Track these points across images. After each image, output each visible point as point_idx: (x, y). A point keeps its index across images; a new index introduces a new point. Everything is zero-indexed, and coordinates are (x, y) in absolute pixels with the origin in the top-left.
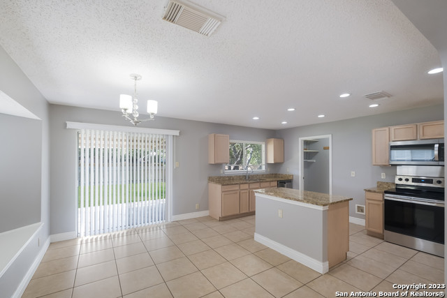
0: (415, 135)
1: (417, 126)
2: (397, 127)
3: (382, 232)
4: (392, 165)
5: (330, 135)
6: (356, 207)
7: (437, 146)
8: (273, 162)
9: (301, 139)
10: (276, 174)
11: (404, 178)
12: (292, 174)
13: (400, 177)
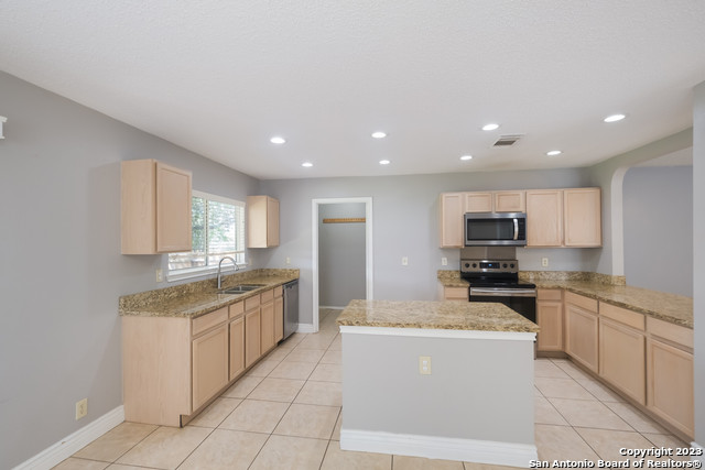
0: (491, 205)
1: (492, 194)
2: (472, 194)
5: (370, 199)
7: (516, 221)
9: (315, 202)
10: (261, 270)
11: (471, 263)
12: (294, 267)
13: (466, 262)
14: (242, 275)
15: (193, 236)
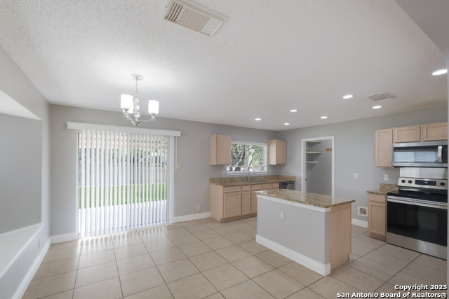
0: (419, 136)
1: (420, 127)
2: (400, 129)
3: (384, 234)
4: (395, 167)
5: (333, 137)
6: (359, 209)
7: (440, 148)
8: (275, 164)
9: (303, 141)
10: (278, 176)
11: (407, 180)
12: (294, 175)
13: (403, 179)
14: (265, 177)
15: (240, 159)
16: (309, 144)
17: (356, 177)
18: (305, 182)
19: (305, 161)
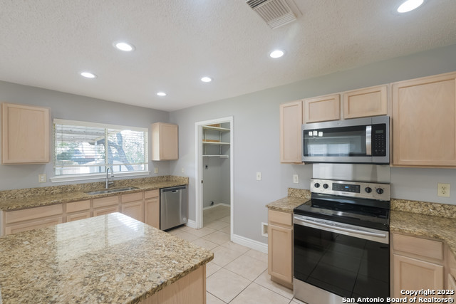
0: (338, 111)
1: (340, 95)
2: (313, 100)
3: (290, 281)
4: (307, 163)
5: (232, 117)
6: (263, 226)
7: (369, 129)
8: (158, 159)
9: (198, 125)
11: (321, 184)
12: (187, 175)
13: (316, 181)
16: (206, 131)
17: (260, 179)
18: (201, 185)
19: (201, 156)
